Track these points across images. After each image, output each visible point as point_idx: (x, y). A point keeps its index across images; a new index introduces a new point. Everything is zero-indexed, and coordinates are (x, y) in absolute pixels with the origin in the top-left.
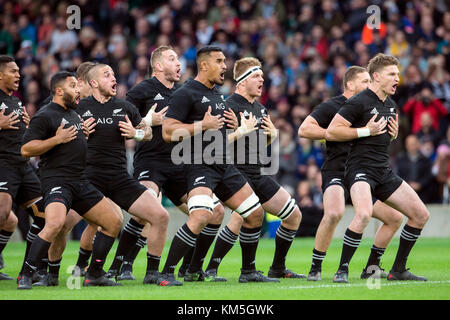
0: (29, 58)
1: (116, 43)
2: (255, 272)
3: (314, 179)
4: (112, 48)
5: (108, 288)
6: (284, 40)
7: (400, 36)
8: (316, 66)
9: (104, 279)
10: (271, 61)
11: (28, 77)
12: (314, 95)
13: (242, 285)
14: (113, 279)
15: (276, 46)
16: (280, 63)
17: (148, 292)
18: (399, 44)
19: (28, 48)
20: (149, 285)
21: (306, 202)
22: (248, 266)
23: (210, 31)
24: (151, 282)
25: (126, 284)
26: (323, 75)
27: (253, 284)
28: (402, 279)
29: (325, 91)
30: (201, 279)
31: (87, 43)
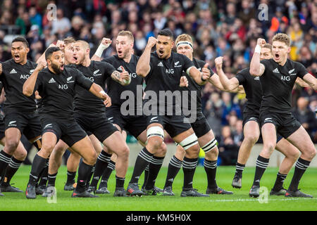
0: (36, 38)
1: (97, 28)
2: (192, 190)
3: (235, 126)
4: (95, 31)
5: (89, 198)
6: (215, 27)
7: (297, 26)
8: (238, 46)
9: (87, 193)
10: (206, 42)
11: (35, 51)
12: (236, 66)
13: (183, 198)
14: (92, 193)
15: (209, 32)
16: (212, 43)
17: (117, 202)
18: (296, 32)
19: (36, 30)
20: (118, 198)
21: (229, 141)
22: (187, 185)
23: (163, 21)
24: (119, 195)
25: (101, 196)
26: (243, 53)
27: (191, 198)
28: (295, 196)
29: (243, 64)
30: (154, 194)
31: (77, 27)
